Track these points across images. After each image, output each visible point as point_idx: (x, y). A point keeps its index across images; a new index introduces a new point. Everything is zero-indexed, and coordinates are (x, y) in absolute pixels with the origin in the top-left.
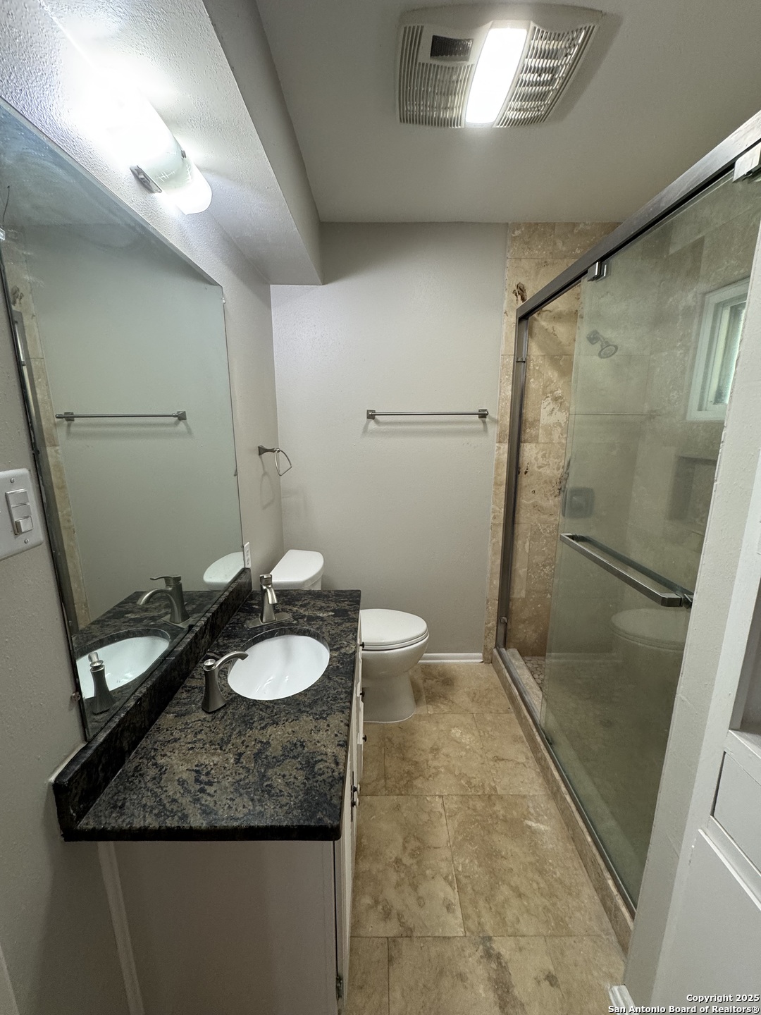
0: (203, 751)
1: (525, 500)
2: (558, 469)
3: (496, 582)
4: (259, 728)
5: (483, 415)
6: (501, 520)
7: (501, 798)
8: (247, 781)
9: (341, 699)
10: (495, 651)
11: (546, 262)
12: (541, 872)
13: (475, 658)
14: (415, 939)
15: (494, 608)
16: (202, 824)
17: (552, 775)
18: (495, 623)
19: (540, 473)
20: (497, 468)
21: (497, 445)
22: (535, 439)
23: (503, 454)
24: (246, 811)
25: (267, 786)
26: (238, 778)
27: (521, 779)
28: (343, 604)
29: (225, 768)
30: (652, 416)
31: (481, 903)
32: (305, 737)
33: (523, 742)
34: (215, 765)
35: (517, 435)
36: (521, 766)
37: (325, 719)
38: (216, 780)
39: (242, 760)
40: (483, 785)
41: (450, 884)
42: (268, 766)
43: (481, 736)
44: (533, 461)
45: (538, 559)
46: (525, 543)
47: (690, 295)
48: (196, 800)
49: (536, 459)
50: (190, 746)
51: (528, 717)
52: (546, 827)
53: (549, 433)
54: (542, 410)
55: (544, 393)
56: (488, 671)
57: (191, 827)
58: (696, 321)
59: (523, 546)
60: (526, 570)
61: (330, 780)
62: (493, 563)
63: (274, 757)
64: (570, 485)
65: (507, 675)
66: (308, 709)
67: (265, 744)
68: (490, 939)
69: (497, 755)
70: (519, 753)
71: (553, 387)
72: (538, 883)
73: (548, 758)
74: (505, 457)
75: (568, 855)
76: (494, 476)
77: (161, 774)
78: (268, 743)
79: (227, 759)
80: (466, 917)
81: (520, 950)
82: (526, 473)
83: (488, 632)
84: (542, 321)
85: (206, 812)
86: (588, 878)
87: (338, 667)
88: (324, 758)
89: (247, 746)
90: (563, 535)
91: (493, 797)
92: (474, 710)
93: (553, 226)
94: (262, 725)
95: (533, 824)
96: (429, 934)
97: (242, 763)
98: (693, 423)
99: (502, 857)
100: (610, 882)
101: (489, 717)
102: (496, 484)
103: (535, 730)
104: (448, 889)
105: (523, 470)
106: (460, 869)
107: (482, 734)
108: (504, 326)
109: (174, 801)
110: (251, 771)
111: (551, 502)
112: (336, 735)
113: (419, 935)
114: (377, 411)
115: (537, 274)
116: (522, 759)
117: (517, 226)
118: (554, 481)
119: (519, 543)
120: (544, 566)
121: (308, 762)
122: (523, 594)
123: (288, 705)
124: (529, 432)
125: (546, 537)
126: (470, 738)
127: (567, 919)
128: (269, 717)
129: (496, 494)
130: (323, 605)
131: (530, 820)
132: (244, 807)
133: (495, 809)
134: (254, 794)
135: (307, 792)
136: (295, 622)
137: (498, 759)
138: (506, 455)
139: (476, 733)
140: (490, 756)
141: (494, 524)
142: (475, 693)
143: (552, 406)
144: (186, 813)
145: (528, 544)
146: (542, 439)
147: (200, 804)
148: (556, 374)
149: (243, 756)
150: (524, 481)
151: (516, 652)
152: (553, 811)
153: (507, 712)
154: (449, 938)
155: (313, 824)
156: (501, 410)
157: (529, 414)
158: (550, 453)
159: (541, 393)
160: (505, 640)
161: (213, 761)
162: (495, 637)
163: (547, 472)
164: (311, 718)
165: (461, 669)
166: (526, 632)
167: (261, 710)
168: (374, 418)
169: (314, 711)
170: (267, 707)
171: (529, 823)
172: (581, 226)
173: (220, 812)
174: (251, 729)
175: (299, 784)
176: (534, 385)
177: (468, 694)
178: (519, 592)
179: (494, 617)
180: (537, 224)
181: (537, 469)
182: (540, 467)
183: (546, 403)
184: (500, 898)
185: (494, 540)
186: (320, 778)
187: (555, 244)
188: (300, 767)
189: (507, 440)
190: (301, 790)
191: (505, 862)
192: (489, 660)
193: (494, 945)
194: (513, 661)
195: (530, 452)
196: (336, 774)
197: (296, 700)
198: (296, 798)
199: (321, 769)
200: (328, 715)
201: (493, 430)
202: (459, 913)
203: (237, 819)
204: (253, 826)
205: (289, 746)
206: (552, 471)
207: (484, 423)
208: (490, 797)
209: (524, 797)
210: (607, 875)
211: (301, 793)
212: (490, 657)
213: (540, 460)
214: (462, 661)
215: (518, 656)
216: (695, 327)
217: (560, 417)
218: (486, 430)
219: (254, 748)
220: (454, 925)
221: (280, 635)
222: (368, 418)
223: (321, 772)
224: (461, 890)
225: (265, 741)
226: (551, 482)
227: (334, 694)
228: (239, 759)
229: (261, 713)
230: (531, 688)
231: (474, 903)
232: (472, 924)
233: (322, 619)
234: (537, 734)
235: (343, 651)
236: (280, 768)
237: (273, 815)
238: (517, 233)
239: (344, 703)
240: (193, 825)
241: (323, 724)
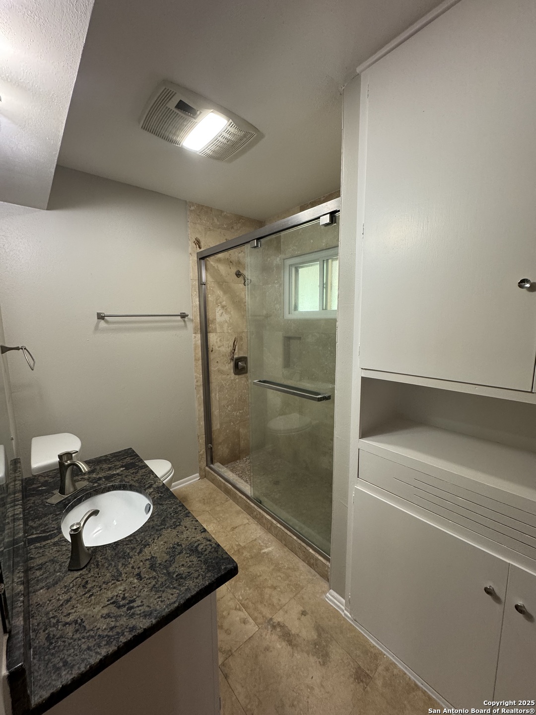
0: (103, 591)
1: (213, 368)
2: (228, 347)
3: (202, 423)
4: (136, 554)
5: (183, 316)
6: (201, 382)
7: (244, 548)
8: (160, 583)
9: (181, 511)
10: (207, 468)
11: (209, 228)
12: (279, 570)
13: (195, 478)
14: (234, 653)
15: (202, 440)
16: (151, 621)
17: (266, 519)
18: (204, 450)
19: (219, 350)
20: (195, 349)
21: (194, 335)
22: (215, 331)
23: (198, 341)
24: (175, 595)
25: (177, 576)
26: (150, 586)
27: (250, 532)
28: (126, 460)
29: (135, 587)
30: (267, 316)
31: (259, 606)
32: (177, 540)
33: (242, 512)
34: (124, 591)
35: (205, 329)
36: (247, 525)
37: (180, 525)
38: (135, 597)
39: (143, 576)
40: (232, 547)
41: (240, 610)
42: (166, 568)
43: (219, 522)
44: (215, 344)
45: (224, 403)
46: (216, 394)
47: (278, 259)
48: (132, 616)
49: (217, 342)
50: (88, 595)
51: (242, 496)
52: (272, 548)
53: (222, 327)
54: (217, 314)
55: (217, 304)
56: (207, 483)
57: (145, 629)
58: (282, 271)
59: (215, 396)
60: (218, 411)
61: (213, 549)
62: (199, 410)
63: (166, 561)
64: (236, 356)
65: (221, 479)
66: (163, 527)
67: (151, 559)
68: (271, 619)
69: (232, 526)
70: (243, 519)
71: (220, 300)
72: (280, 577)
73: (261, 511)
74: (199, 342)
75: (286, 554)
76: (193, 355)
77: (80, 625)
78: (152, 557)
79: (131, 582)
80: (255, 619)
81: (286, 612)
82: (212, 351)
83: (201, 457)
84: (211, 261)
85: (146, 615)
86: (298, 558)
87: (160, 496)
88: (199, 542)
89: (139, 568)
90: (255, 381)
91: (240, 550)
92: (207, 509)
93: (211, 209)
94: (138, 551)
95: (266, 550)
96: (241, 643)
97: (145, 577)
98: (288, 320)
99: (259, 576)
100: (311, 550)
101: (218, 509)
102: (196, 360)
103: (248, 501)
104: (240, 613)
105: (210, 349)
106: (241, 598)
107: (219, 520)
108: (191, 262)
109: (112, 629)
110: (157, 577)
111: (227, 367)
112: (196, 529)
113: (235, 649)
114: (106, 314)
115: (206, 234)
116: (246, 521)
117: (192, 204)
118: (227, 355)
119: (213, 395)
120: (228, 406)
121: (191, 550)
122: (219, 426)
123: (145, 531)
124: (211, 326)
125: (227, 388)
126: (212, 526)
127: (299, 583)
128: (138, 545)
129: (196, 366)
130: (110, 466)
131: (263, 549)
132: (172, 594)
133: (244, 555)
134: (172, 585)
135: (206, 562)
136: (96, 485)
137: (234, 529)
138: (200, 341)
139: (215, 521)
140: (229, 529)
141: (197, 386)
142: (204, 499)
143: (221, 311)
144: (131, 626)
145: (217, 395)
146: (218, 330)
147: (137, 615)
148: (222, 293)
149: (142, 574)
150: (212, 356)
151: (219, 464)
152: (271, 538)
153: (227, 501)
154: (252, 637)
155: (223, 573)
156: (194, 313)
157: (210, 316)
158: (223, 339)
159: (215, 303)
160: (211, 458)
161: (120, 590)
162: (205, 459)
163: (223, 349)
164: (170, 529)
165: (188, 489)
166: (222, 450)
167: (127, 544)
168: (103, 319)
169: (168, 525)
170: (130, 541)
171: (264, 551)
172: (225, 213)
173: (158, 607)
174: (131, 558)
175: (197, 562)
176: (211, 298)
177: (200, 501)
178: (216, 426)
179: (204, 446)
180: (203, 206)
181: (218, 349)
182: (219, 347)
183: (218, 309)
184: (267, 596)
185: (198, 396)
186: (207, 552)
187: (213, 220)
188: (188, 555)
189: (199, 332)
190: (201, 564)
191: (261, 578)
192: (204, 476)
193: (274, 621)
194: (220, 470)
195: (213, 338)
196: (214, 545)
197: (149, 527)
198: (202, 569)
199: (203, 548)
200: (180, 522)
201: (190, 326)
202: (251, 620)
203: (174, 602)
204: (188, 598)
205: (170, 550)
206: (226, 348)
207: (184, 321)
208: (238, 550)
209: (256, 540)
210: (308, 548)
211: (202, 565)
212: (204, 474)
213: (219, 343)
214: (187, 483)
215: (221, 466)
216: (282, 274)
217: (226, 317)
218: (186, 326)
219: (146, 565)
220: (252, 628)
221: (86, 499)
222: (98, 319)
223: (204, 550)
224: (246, 608)
225: (149, 558)
226: (226, 355)
227: (173, 511)
228: (140, 577)
229: (128, 546)
230: (237, 480)
231: (256, 609)
232: (260, 621)
233: (118, 474)
234: (250, 503)
235: (154, 486)
236: (176, 563)
237: (196, 585)
238: (192, 208)
239: (184, 511)
240: (145, 627)
241: (180, 528)
